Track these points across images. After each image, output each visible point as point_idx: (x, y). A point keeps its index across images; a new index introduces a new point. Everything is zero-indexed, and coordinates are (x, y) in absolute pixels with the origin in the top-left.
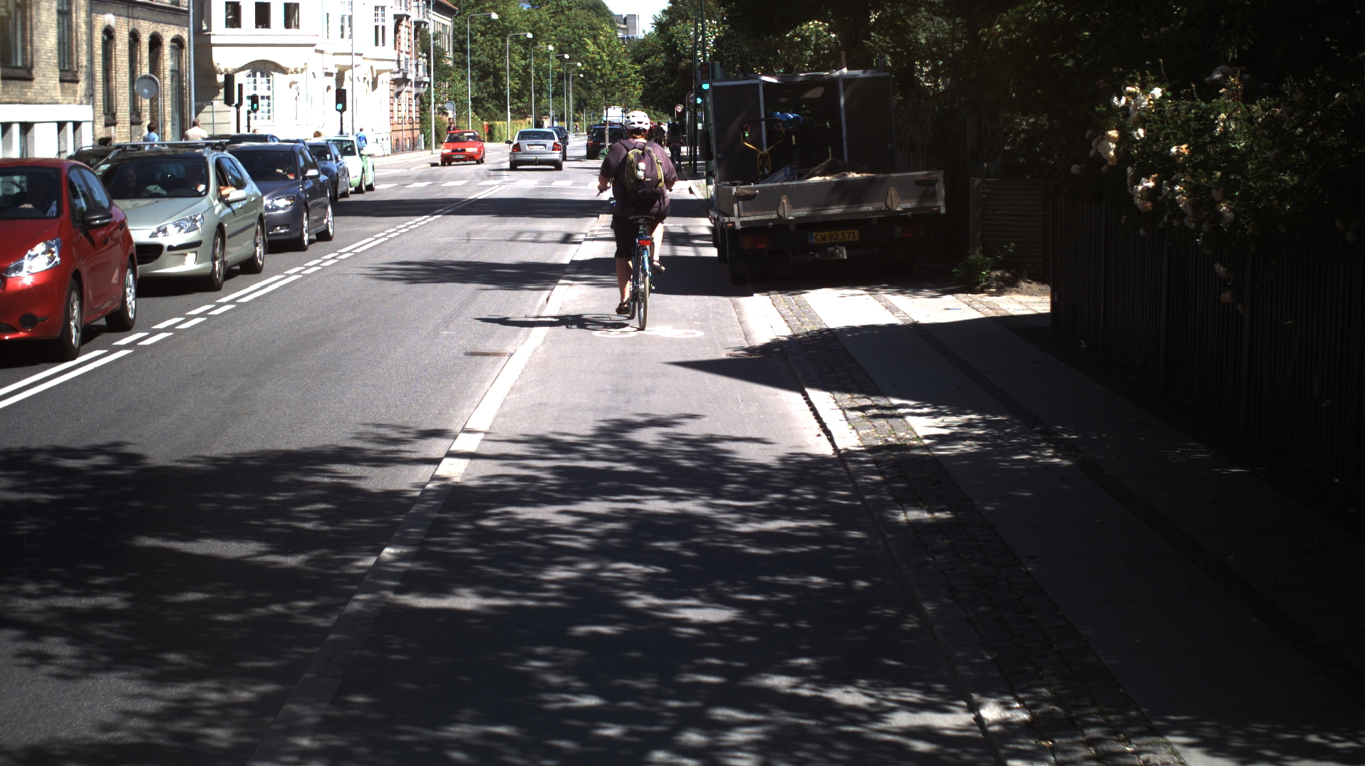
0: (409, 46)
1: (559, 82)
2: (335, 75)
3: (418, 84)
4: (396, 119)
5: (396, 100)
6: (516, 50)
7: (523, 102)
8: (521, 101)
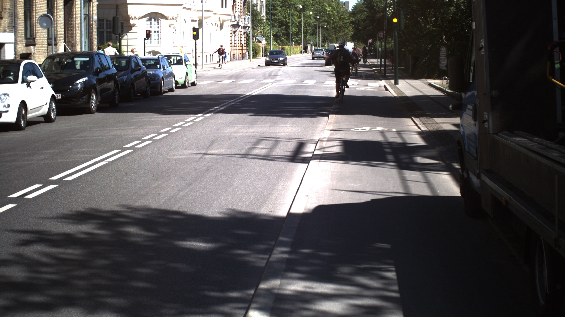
0: (241, 9)
1: (315, 29)
2: (197, 22)
3: (245, 27)
4: (233, 44)
5: (234, 34)
6: (296, 14)
7: (299, 37)
8: (297, 37)
